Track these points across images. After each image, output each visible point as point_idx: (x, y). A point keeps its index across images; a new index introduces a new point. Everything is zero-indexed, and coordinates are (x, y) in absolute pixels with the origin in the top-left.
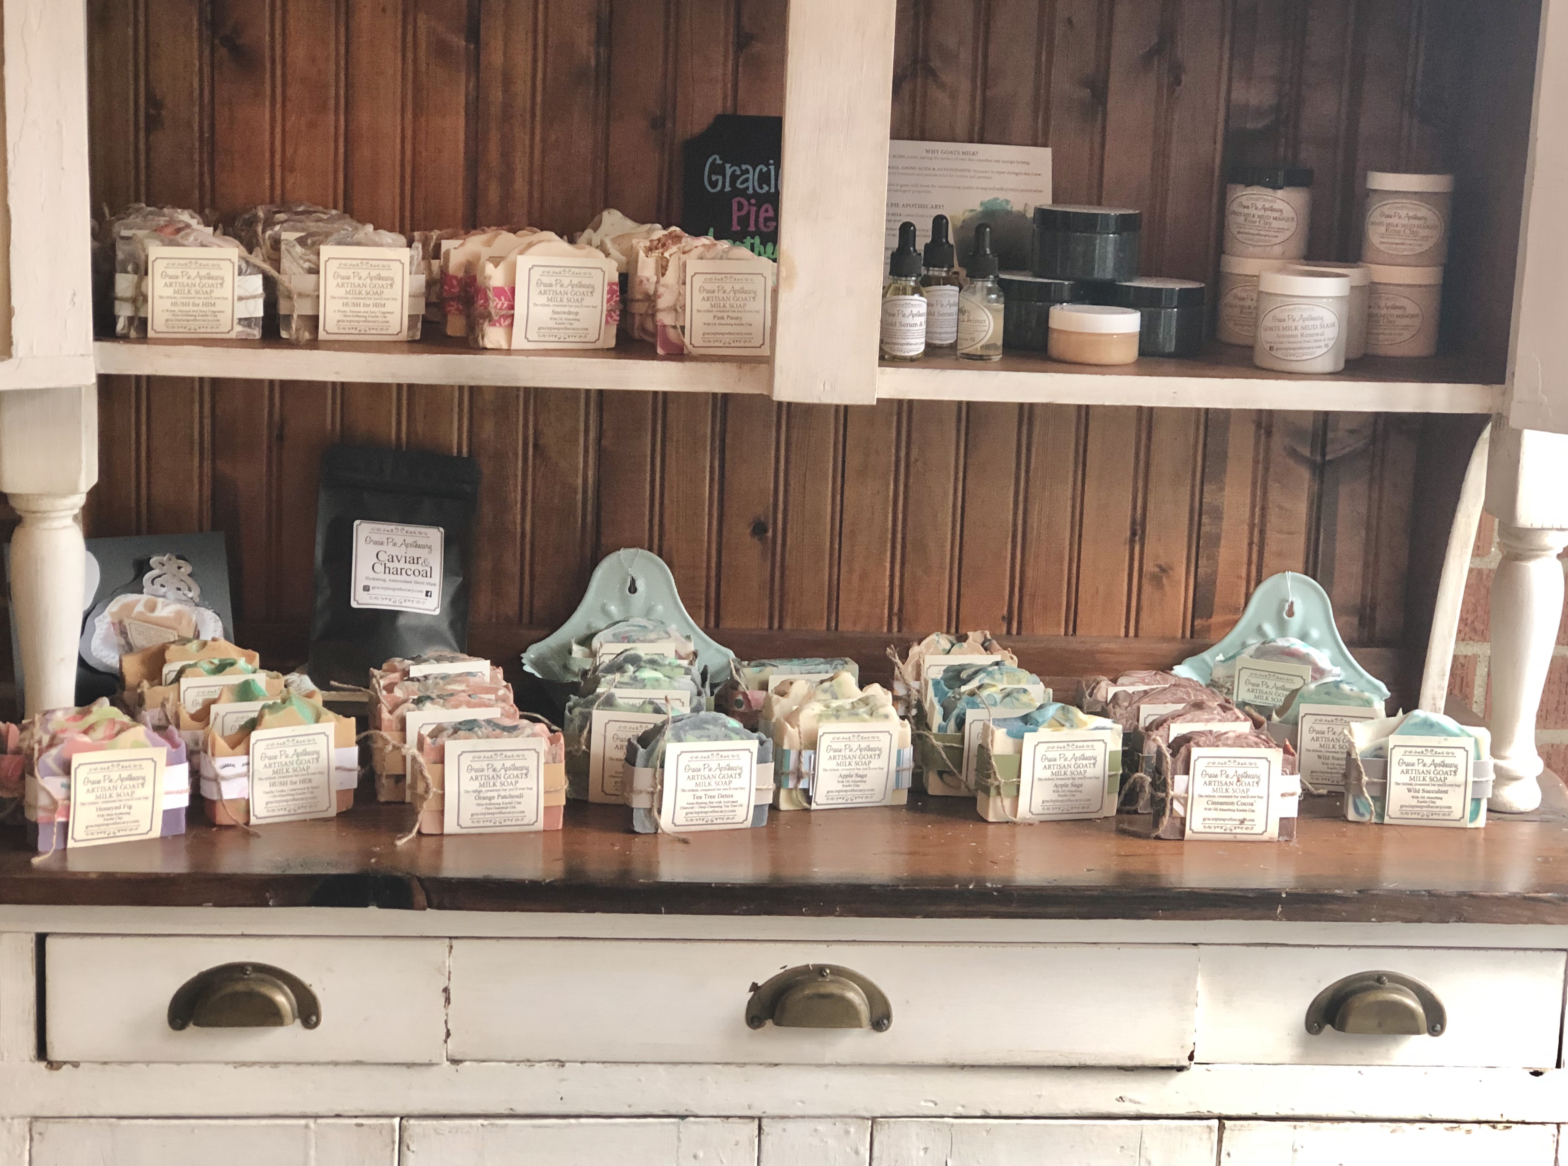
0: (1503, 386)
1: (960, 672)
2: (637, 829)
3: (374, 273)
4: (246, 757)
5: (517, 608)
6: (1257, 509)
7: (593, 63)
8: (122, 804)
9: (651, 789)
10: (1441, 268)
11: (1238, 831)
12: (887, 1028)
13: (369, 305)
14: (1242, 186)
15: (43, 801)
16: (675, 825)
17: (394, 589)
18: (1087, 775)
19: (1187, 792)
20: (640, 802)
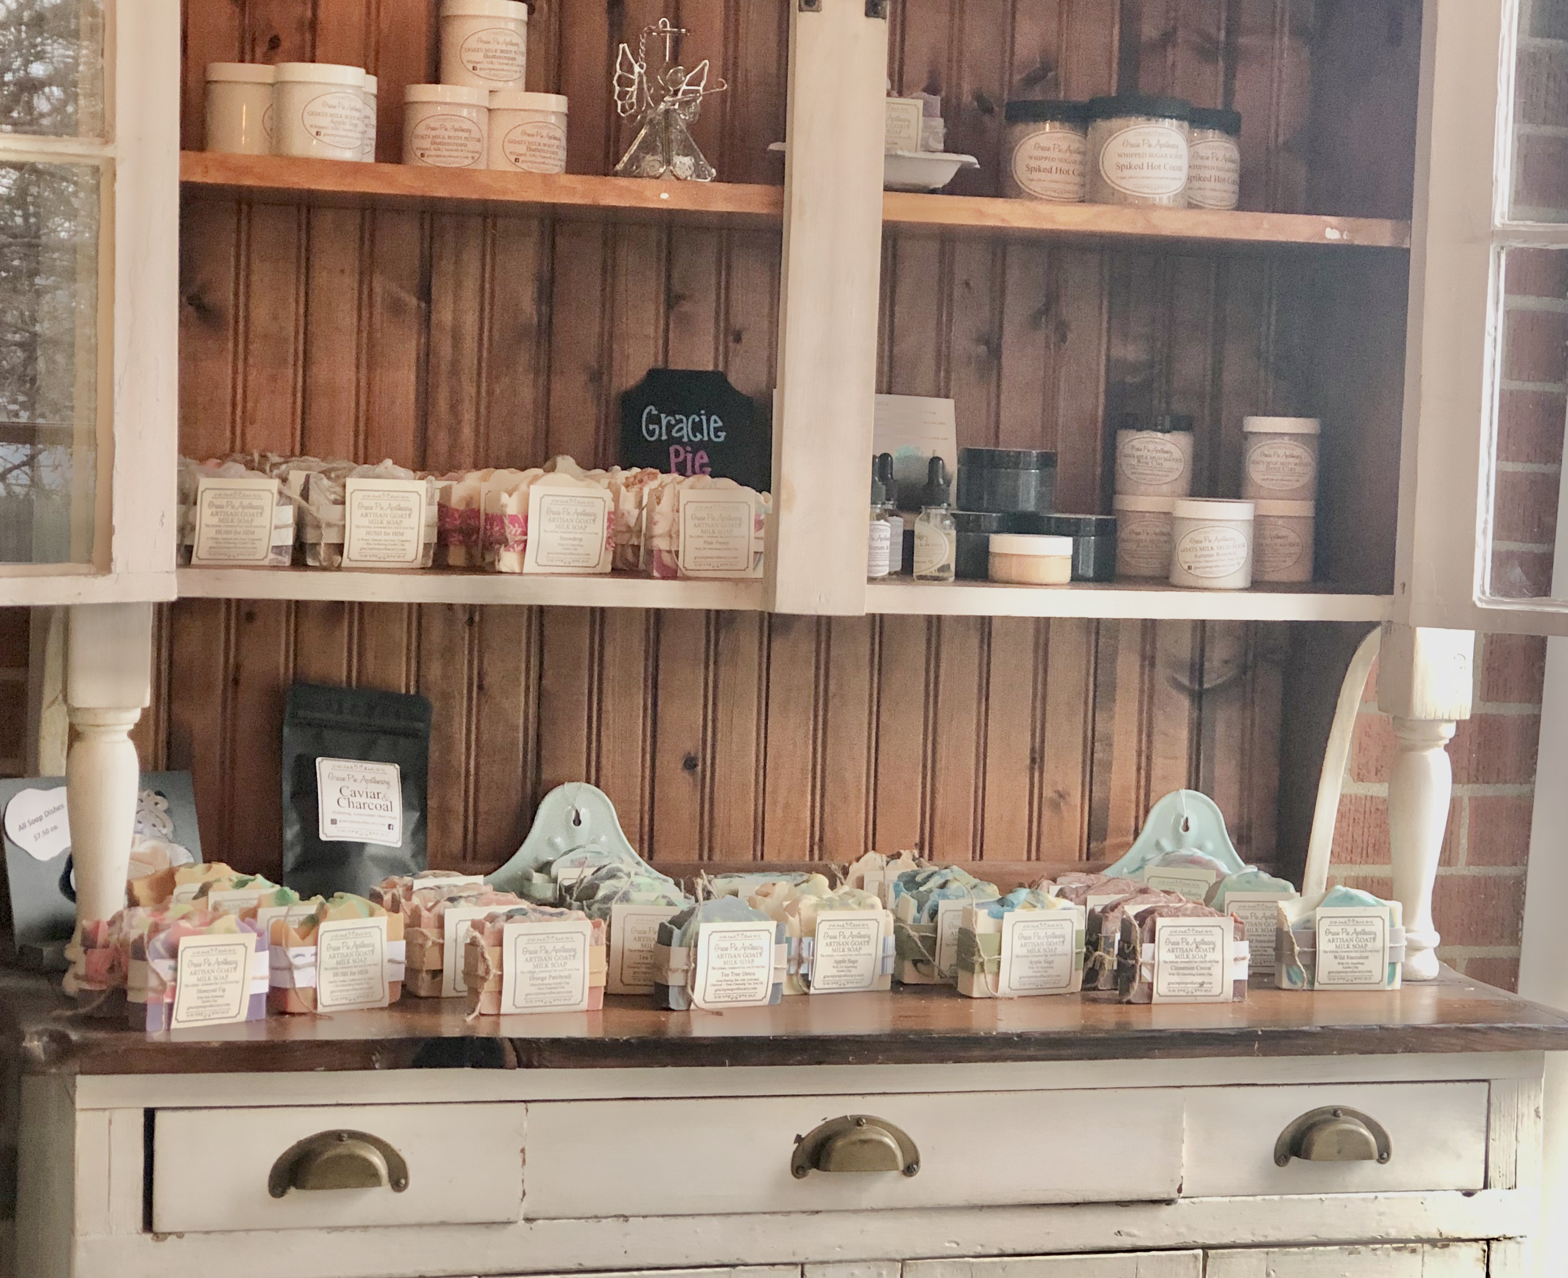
0: (1392, 596)
1: (915, 877)
2: (672, 1006)
3: (394, 504)
4: (314, 947)
5: (461, 845)
6: (1144, 736)
7: (535, 319)
8: (217, 986)
9: (686, 967)
10: (1312, 503)
11: (1198, 993)
12: (917, 1172)
13: (389, 534)
14: (1134, 432)
15: (153, 982)
16: (706, 1002)
17: (359, 823)
18: (1058, 952)
19: (1153, 958)
20: (675, 980)
